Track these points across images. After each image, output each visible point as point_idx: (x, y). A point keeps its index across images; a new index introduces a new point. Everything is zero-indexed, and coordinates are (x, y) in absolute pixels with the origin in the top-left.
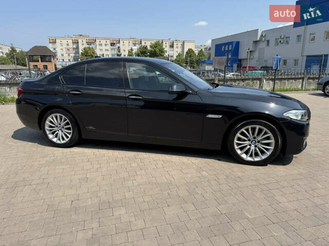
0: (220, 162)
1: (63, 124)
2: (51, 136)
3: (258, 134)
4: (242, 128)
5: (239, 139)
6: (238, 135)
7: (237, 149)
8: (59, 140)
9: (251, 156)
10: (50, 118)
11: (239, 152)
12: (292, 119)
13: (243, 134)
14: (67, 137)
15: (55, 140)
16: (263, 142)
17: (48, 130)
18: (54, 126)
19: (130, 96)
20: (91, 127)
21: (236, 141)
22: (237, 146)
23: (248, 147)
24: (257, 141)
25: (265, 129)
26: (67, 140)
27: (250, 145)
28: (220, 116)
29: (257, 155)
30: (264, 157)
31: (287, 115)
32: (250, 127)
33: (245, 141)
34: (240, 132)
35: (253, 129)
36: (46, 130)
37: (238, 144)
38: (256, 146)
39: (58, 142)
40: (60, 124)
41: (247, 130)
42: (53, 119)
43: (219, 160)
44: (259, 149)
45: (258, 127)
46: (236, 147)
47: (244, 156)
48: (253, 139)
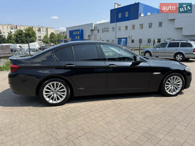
0: (157, 98)
1: (58, 89)
2: (47, 99)
3: (175, 80)
4: (169, 78)
6: (167, 82)
7: (166, 89)
8: (55, 100)
10: (47, 86)
11: (167, 91)
13: (169, 81)
15: (51, 101)
16: (177, 84)
18: (50, 91)
19: (109, 65)
20: (81, 88)
21: (166, 85)
23: (170, 87)
24: (174, 84)
25: (179, 78)
26: (62, 99)
29: (174, 91)
30: (177, 92)
33: (169, 84)
36: (44, 95)
38: (173, 87)
39: (55, 102)
40: (55, 89)
41: (171, 79)
42: (50, 86)
44: (175, 87)
45: (175, 77)
47: (169, 93)
48: (172, 83)
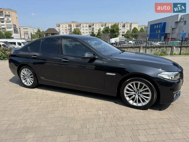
1: (29, 74)
2: (23, 81)
3: (140, 88)
4: (129, 83)
5: (128, 90)
6: (127, 87)
7: (126, 97)
8: (28, 83)
9: (136, 102)
11: (128, 99)
12: (164, 78)
13: (130, 87)
14: (31, 82)
15: (25, 83)
17: (22, 77)
18: (25, 75)
19: (62, 59)
21: (125, 91)
22: (127, 95)
23: (134, 96)
24: (139, 92)
25: (144, 85)
26: (31, 84)
27: (135, 95)
28: (114, 74)
29: (139, 102)
30: (144, 104)
31: (161, 75)
32: (134, 82)
33: (131, 92)
34: (128, 85)
35: (137, 84)
37: (127, 94)
38: (139, 96)
39: (27, 85)
41: (133, 84)
42: (24, 71)
43: (116, 103)
44: (141, 98)
45: (139, 83)
46: (125, 95)
47: (131, 102)
48: (137, 91)
